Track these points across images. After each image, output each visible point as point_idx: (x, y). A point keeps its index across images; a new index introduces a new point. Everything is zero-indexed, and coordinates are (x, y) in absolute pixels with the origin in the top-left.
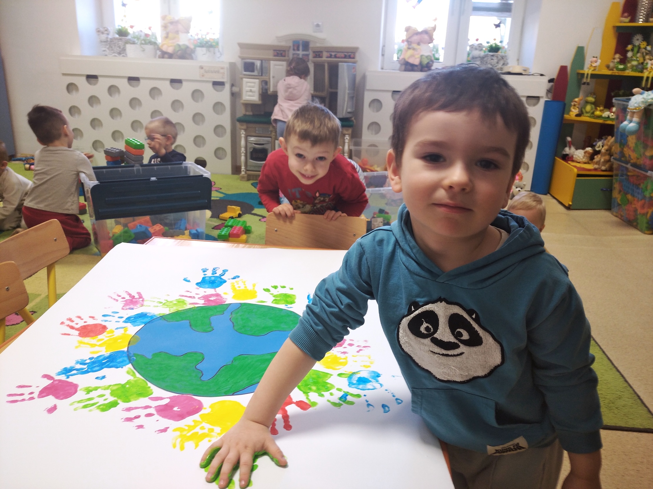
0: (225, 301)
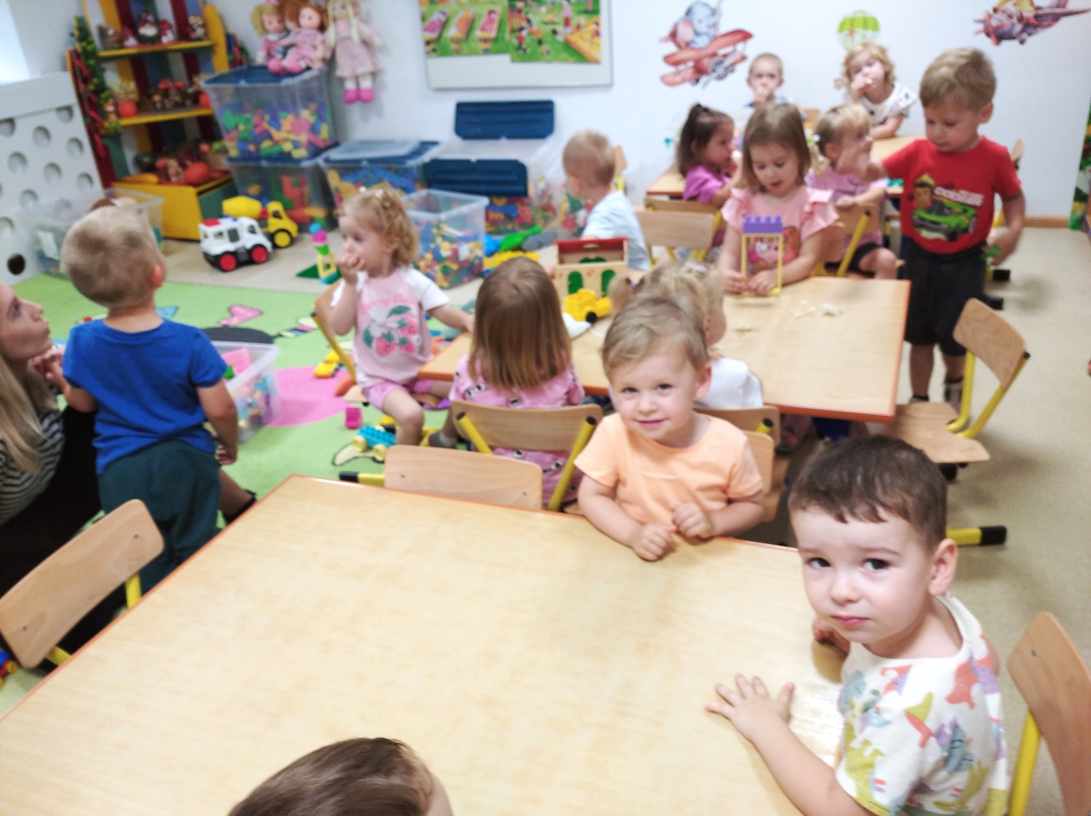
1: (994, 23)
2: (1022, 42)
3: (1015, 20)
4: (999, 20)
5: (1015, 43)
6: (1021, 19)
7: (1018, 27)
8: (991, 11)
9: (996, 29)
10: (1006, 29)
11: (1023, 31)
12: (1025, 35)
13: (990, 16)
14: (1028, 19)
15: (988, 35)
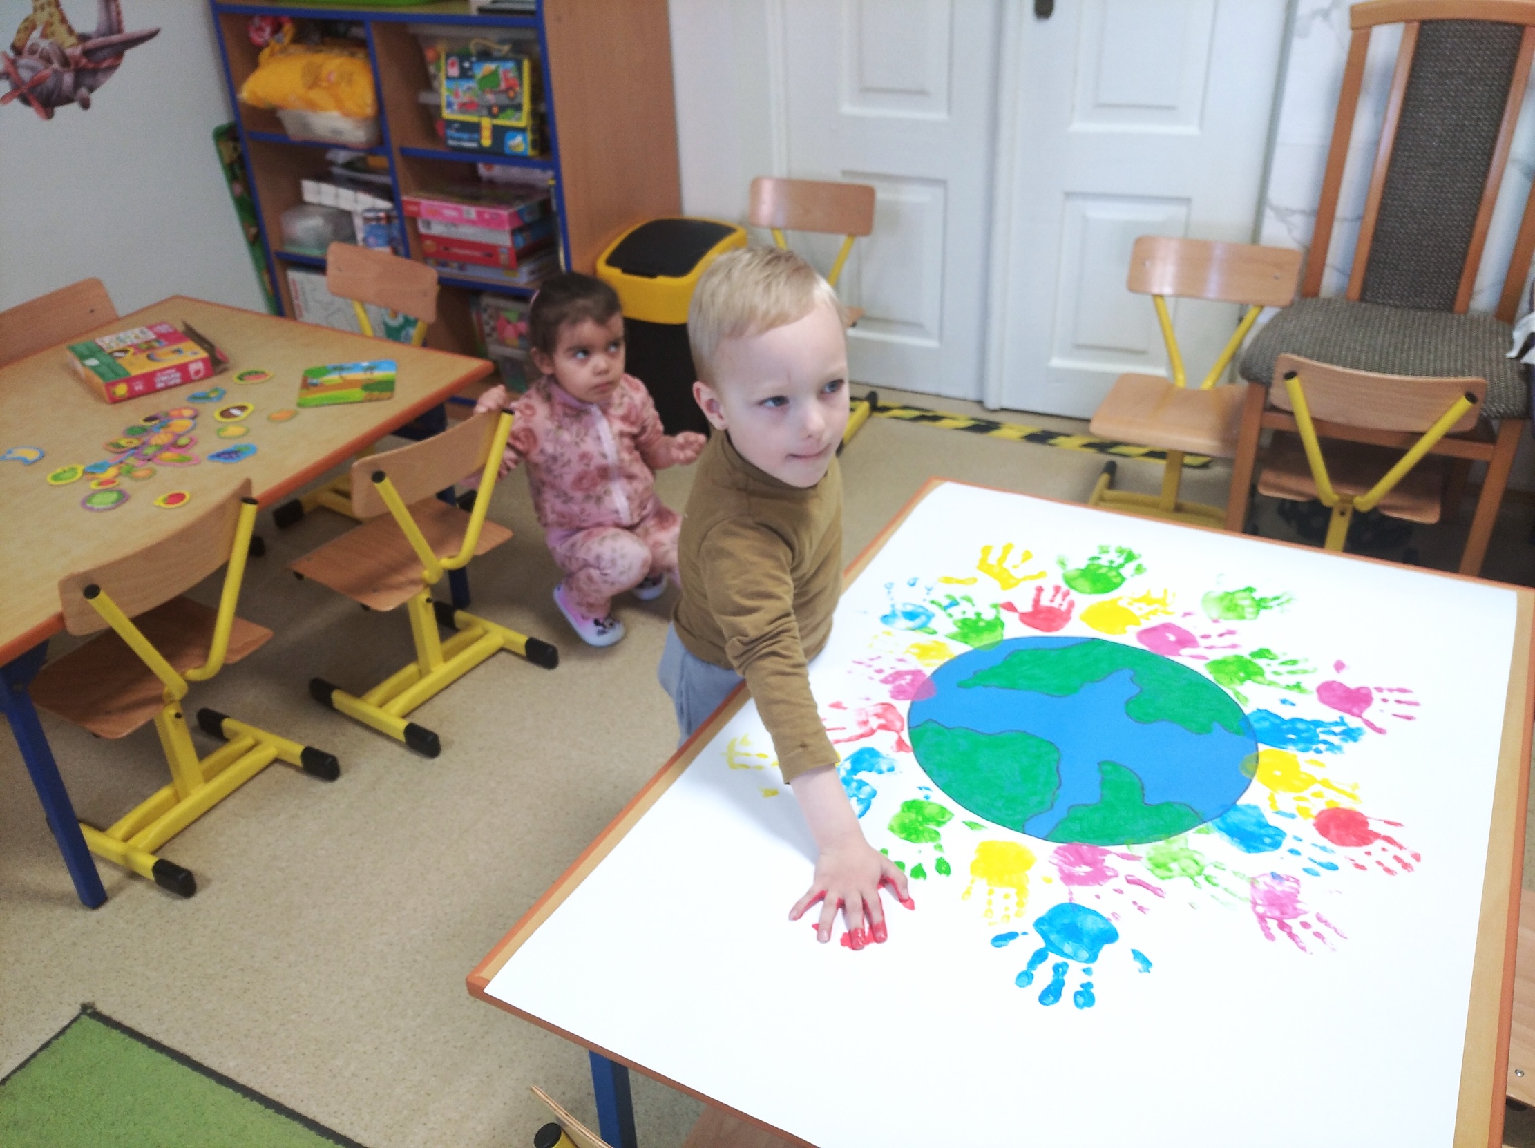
0: (1056, 855)
1: (26, 75)
2: (86, 105)
3: (56, 65)
4: (32, 69)
5: (74, 107)
6: (66, 62)
7: (68, 79)
8: (11, 54)
9: (36, 84)
10: (50, 83)
11: (77, 85)
12: (83, 91)
13: (13, 63)
14: (77, 63)
15: (26, 101)
